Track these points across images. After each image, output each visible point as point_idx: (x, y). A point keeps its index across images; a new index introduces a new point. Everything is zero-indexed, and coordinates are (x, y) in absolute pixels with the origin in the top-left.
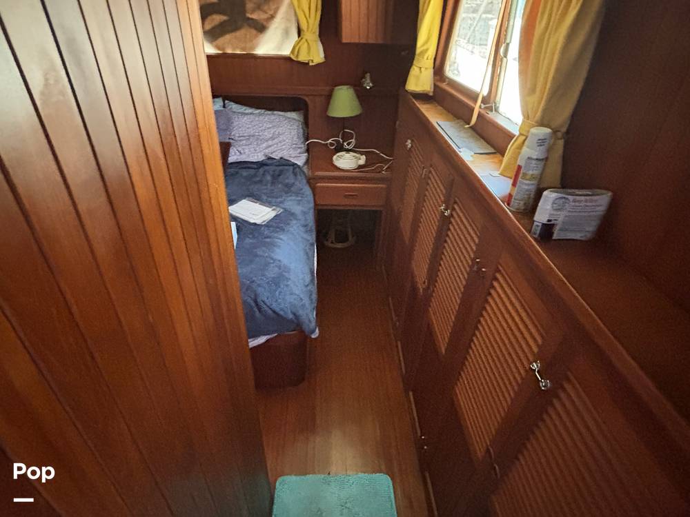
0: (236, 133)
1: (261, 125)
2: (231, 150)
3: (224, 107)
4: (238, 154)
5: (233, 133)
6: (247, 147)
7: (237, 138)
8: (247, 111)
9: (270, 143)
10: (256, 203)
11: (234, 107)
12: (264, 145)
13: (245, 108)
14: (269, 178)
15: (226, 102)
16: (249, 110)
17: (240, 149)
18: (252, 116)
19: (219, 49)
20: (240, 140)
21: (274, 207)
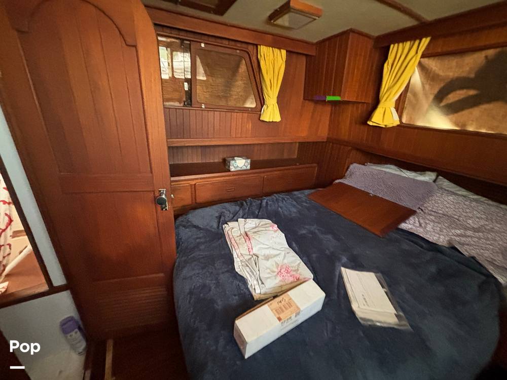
0: (429, 205)
1: (468, 210)
2: (411, 218)
3: (435, 181)
4: (417, 224)
5: (425, 205)
6: (432, 224)
7: (427, 211)
8: (460, 193)
9: (469, 233)
10: (383, 287)
11: (445, 183)
12: (458, 232)
13: (459, 188)
14: (433, 269)
15: (440, 177)
16: (463, 192)
17: (422, 221)
18: (461, 198)
19: (457, 125)
20: (431, 215)
21: (401, 314)
